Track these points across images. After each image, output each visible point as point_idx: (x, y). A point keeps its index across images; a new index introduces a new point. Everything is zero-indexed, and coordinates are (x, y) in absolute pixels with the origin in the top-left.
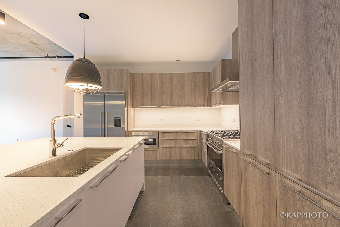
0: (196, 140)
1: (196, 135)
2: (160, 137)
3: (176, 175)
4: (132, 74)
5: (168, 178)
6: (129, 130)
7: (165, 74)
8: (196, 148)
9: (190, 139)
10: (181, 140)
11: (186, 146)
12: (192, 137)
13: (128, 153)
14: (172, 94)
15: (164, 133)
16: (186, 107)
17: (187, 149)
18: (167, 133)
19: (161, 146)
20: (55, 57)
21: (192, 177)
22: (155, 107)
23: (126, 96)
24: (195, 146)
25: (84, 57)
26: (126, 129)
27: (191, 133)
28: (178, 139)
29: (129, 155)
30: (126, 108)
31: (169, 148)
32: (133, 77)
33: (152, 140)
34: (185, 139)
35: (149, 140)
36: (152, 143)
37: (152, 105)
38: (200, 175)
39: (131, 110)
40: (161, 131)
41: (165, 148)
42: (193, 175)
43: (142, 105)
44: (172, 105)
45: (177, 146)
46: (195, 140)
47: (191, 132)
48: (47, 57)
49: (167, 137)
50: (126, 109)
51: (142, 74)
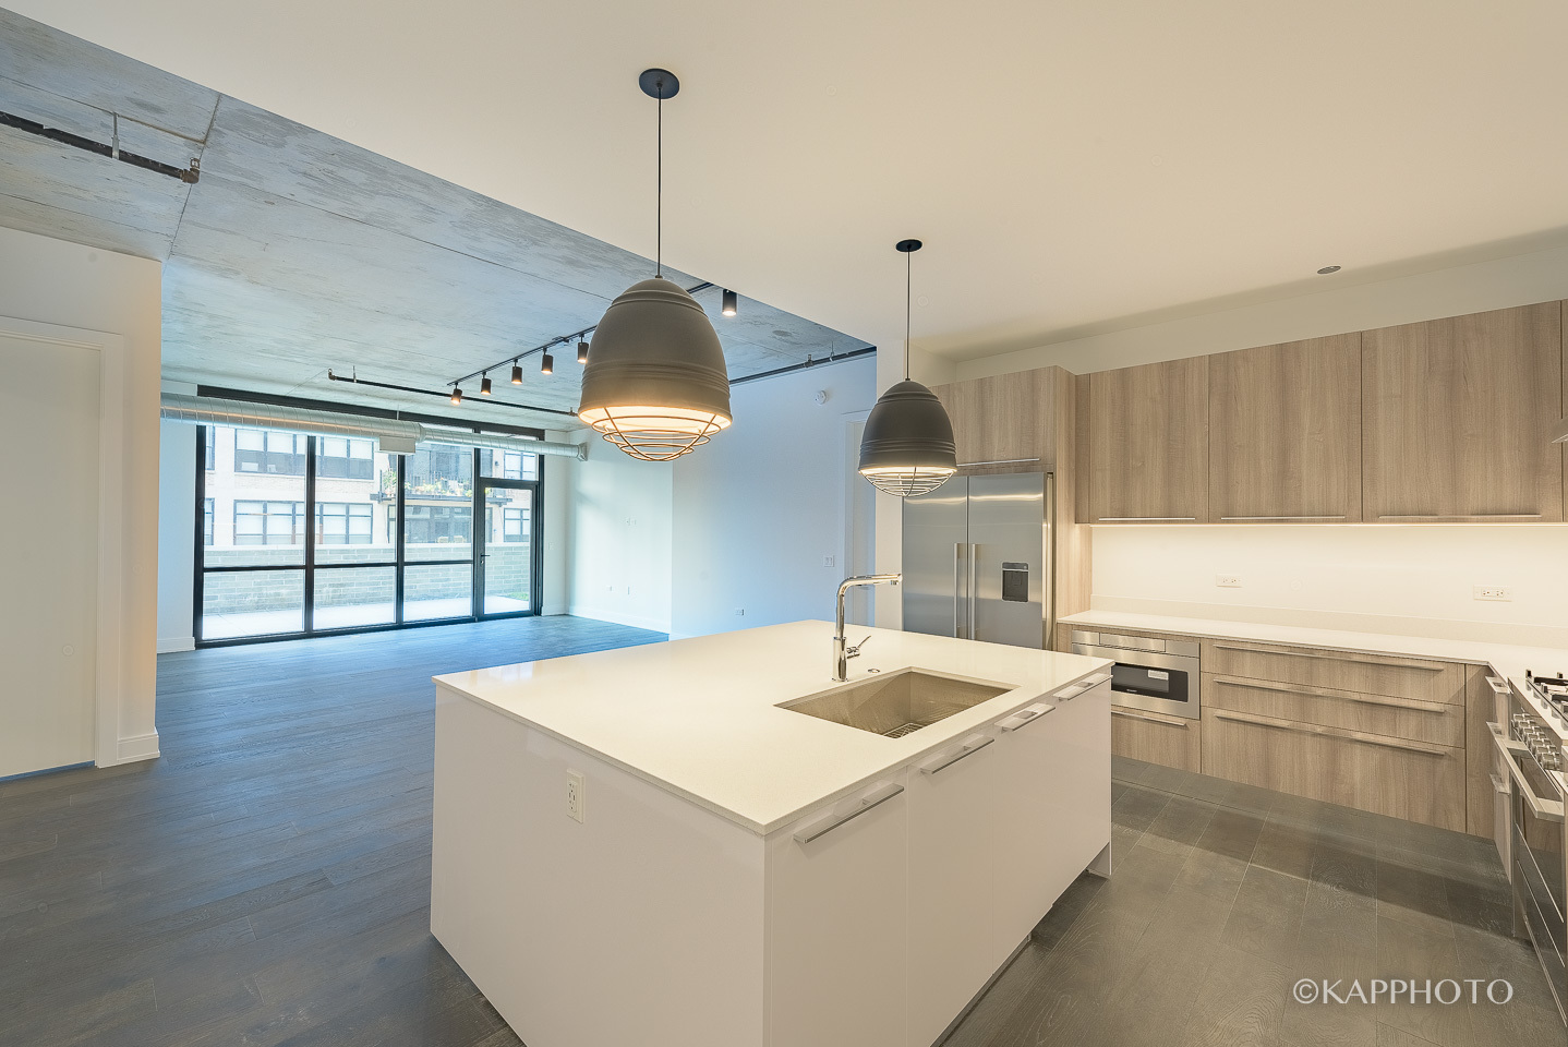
0: (1448, 720)
1: (1449, 687)
2: (1205, 668)
3: (1288, 872)
4: (1076, 380)
5: (1236, 869)
6: (1060, 618)
7: (1245, 355)
8: (1445, 762)
9: (1404, 703)
10: (1337, 699)
11: (1371, 738)
12: (1412, 693)
13: (1031, 709)
14: (1284, 453)
15: (1231, 650)
16: (1384, 521)
17: (1376, 755)
18: (1248, 654)
19: (1212, 713)
20: (827, 360)
21: (1394, 911)
22: (1187, 522)
23: (1049, 481)
24: (1440, 750)
25: (908, 379)
26: (1046, 612)
27: (1409, 671)
28: (1319, 692)
29: (1032, 718)
30: (1049, 526)
31: (1260, 729)
32: (1080, 390)
33: (1165, 676)
34: (1364, 698)
35: (1151, 674)
36: (1166, 688)
37: (1171, 514)
38: (1453, 920)
39: (1072, 536)
40: (1212, 639)
41: (1235, 725)
42: (1402, 905)
43: (1123, 513)
44: (1285, 509)
45: (1308, 727)
46: (1439, 714)
47: (1409, 663)
48: (810, 363)
49: (1249, 672)
50: (1047, 526)
51: (1124, 371)
